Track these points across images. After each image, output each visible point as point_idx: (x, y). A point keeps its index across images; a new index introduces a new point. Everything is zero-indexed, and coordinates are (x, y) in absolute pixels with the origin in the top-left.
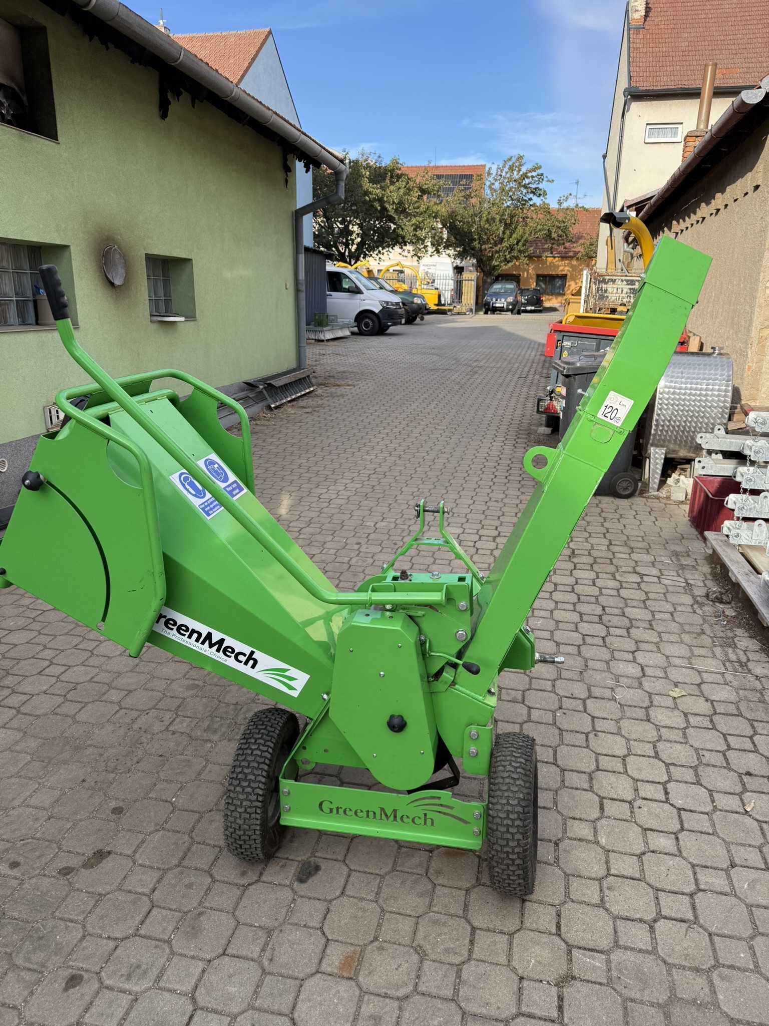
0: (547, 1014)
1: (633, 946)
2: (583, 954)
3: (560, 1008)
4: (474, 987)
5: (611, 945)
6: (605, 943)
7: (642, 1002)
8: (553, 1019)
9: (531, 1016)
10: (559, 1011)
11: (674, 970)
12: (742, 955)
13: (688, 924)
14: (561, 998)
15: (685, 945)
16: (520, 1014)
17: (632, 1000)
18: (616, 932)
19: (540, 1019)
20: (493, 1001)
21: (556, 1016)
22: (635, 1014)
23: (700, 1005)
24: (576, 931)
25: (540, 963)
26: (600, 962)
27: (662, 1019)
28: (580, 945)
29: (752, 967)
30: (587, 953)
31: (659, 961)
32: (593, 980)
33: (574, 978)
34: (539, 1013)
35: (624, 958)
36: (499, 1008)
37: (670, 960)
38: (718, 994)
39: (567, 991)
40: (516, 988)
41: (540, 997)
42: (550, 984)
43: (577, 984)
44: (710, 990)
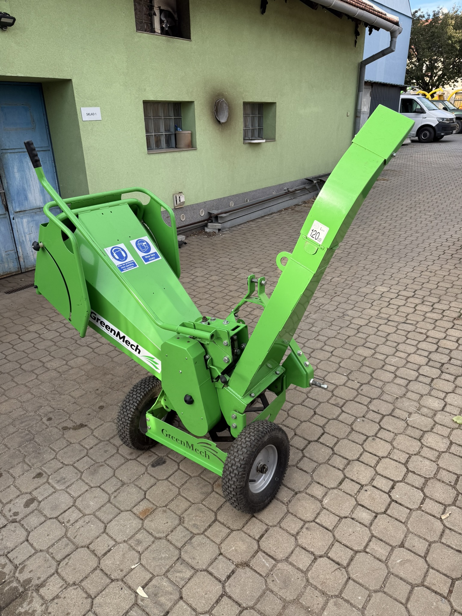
0: (219, 577)
1: (295, 564)
2: (263, 556)
3: (229, 577)
4: (194, 548)
5: (283, 558)
6: (280, 556)
7: (276, 595)
8: (221, 580)
9: (211, 574)
10: (227, 578)
11: (309, 587)
12: (360, 598)
13: (339, 567)
14: (233, 572)
15: (328, 577)
16: (206, 570)
17: (272, 591)
18: (292, 553)
19: (215, 577)
20: (198, 558)
21: (224, 579)
22: (267, 598)
23: (309, 612)
24: (269, 543)
25: (236, 550)
26: (269, 565)
27: (280, 608)
28: (266, 551)
29: (360, 607)
30: (266, 557)
31: (304, 579)
32: (258, 571)
33: (248, 566)
34: (216, 574)
35: (286, 568)
36: (198, 563)
37: (311, 581)
38: (325, 611)
39: (240, 571)
40: (214, 557)
41: (222, 567)
42: (233, 563)
43: (247, 569)
44: (322, 607)
